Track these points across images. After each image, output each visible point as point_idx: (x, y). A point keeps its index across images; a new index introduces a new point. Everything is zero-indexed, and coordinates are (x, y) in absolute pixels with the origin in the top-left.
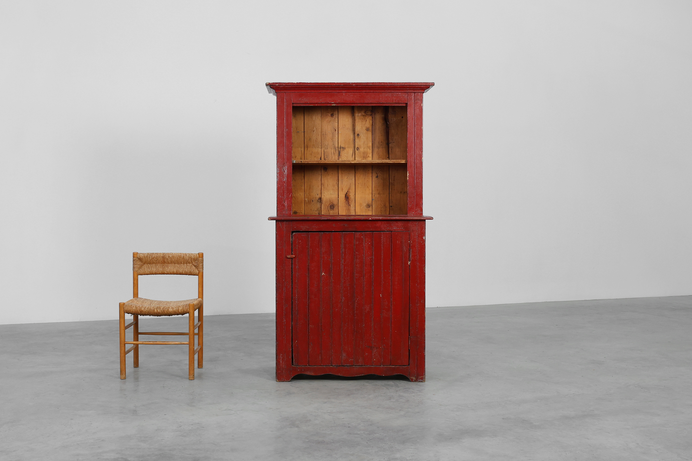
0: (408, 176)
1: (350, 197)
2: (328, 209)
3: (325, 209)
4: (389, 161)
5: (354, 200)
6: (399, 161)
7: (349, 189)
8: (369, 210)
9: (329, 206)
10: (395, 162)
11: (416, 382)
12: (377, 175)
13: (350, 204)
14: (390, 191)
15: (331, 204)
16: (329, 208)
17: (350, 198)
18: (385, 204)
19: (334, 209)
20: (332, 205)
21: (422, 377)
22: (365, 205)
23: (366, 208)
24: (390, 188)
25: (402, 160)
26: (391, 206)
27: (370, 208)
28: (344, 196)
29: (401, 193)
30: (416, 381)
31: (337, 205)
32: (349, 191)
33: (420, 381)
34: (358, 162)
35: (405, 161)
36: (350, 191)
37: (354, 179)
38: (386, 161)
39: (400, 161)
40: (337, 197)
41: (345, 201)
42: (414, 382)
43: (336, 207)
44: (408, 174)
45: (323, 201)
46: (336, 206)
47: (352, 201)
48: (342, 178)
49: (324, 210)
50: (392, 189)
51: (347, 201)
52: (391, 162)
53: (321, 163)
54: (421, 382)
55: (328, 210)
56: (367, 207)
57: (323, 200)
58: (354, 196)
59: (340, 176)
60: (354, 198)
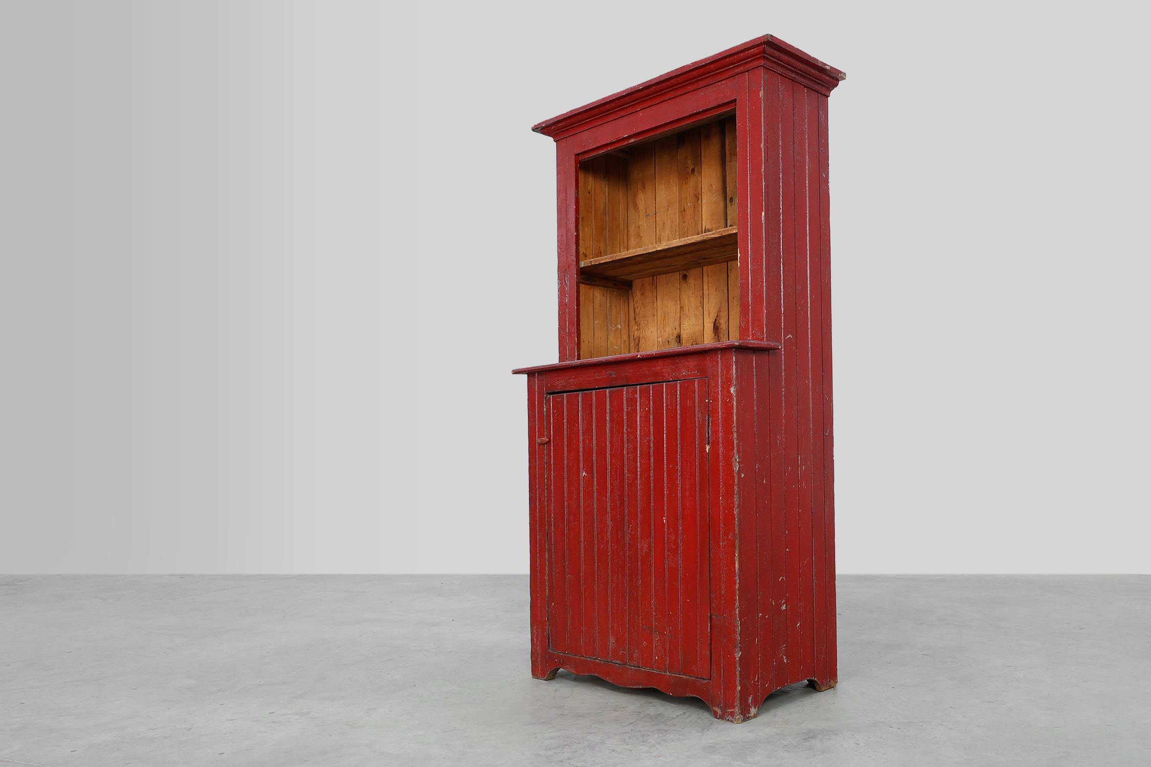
0: (738, 257)
4: (713, 234)
5: (727, 331)
7: (719, 312)
10: (724, 234)
11: (723, 719)
21: (732, 710)
25: (734, 227)
28: (713, 324)
30: (722, 717)
32: (718, 316)
33: (728, 720)
34: (667, 245)
35: (736, 230)
36: (722, 314)
37: (725, 291)
40: (702, 328)
41: (713, 335)
42: (718, 719)
44: (739, 254)
47: (723, 335)
48: (709, 290)
51: (716, 337)
52: (716, 236)
53: (616, 259)
54: (731, 721)
57: (682, 338)
58: (727, 324)
59: (705, 287)
60: (727, 328)
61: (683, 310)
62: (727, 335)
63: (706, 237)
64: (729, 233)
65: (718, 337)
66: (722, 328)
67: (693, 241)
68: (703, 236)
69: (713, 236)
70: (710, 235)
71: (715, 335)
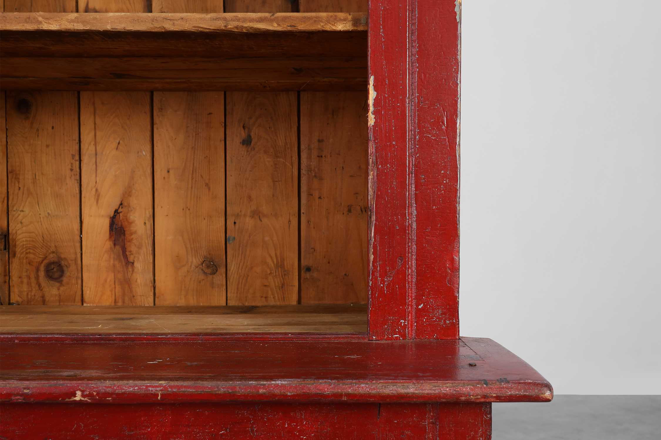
0: (371, 102)
1: (133, 228)
2: (37, 278)
3: (25, 280)
4: (261, 20)
5: (151, 242)
6: (317, 20)
7: (128, 193)
8: (212, 285)
9: (42, 268)
12: (243, 134)
13: (131, 260)
14: (303, 201)
15: (52, 257)
16: (42, 274)
17: (131, 234)
18: (283, 260)
19: (65, 279)
20: (53, 263)
22: (195, 261)
23: (202, 277)
24: (302, 190)
25: (341, 15)
26: (308, 269)
27: (219, 278)
28: (106, 223)
29: (349, 211)
31: (76, 264)
32: (125, 203)
34: (84, 22)
35: (356, 22)
36: (133, 201)
37: (146, 153)
38: (245, 20)
39: (328, 21)
40: (77, 226)
41: (109, 244)
43: (71, 272)
44: (372, 94)
45: (15, 246)
46: (73, 267)
47: (140, 247)
48: (95, 144)
49: (22, 282)
50: (310, 194)
51: (118, 248)
55: (39, 285)
56: (205, 273)
57: (14, 240)
58: (149, 225)
59: (87, 137)
60: (149, 232)
61: (18, 179)
62: (150, 249)
63: (236, 24)
64: (319, 27)
65: (124, 249)
66: (135, 232)
67: (187, 27)
68: (225, 19)
69: (262, 26)
70: (252, 20)
71: (115, 245)
